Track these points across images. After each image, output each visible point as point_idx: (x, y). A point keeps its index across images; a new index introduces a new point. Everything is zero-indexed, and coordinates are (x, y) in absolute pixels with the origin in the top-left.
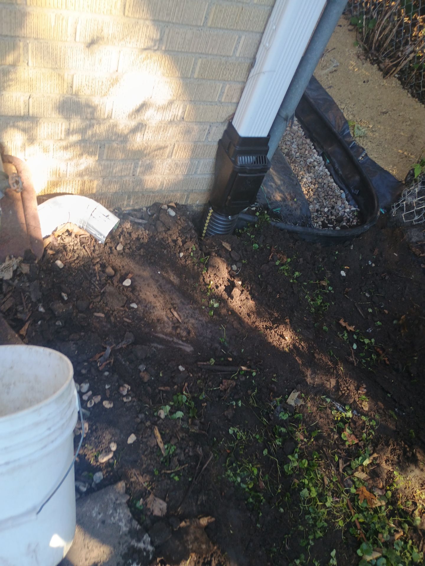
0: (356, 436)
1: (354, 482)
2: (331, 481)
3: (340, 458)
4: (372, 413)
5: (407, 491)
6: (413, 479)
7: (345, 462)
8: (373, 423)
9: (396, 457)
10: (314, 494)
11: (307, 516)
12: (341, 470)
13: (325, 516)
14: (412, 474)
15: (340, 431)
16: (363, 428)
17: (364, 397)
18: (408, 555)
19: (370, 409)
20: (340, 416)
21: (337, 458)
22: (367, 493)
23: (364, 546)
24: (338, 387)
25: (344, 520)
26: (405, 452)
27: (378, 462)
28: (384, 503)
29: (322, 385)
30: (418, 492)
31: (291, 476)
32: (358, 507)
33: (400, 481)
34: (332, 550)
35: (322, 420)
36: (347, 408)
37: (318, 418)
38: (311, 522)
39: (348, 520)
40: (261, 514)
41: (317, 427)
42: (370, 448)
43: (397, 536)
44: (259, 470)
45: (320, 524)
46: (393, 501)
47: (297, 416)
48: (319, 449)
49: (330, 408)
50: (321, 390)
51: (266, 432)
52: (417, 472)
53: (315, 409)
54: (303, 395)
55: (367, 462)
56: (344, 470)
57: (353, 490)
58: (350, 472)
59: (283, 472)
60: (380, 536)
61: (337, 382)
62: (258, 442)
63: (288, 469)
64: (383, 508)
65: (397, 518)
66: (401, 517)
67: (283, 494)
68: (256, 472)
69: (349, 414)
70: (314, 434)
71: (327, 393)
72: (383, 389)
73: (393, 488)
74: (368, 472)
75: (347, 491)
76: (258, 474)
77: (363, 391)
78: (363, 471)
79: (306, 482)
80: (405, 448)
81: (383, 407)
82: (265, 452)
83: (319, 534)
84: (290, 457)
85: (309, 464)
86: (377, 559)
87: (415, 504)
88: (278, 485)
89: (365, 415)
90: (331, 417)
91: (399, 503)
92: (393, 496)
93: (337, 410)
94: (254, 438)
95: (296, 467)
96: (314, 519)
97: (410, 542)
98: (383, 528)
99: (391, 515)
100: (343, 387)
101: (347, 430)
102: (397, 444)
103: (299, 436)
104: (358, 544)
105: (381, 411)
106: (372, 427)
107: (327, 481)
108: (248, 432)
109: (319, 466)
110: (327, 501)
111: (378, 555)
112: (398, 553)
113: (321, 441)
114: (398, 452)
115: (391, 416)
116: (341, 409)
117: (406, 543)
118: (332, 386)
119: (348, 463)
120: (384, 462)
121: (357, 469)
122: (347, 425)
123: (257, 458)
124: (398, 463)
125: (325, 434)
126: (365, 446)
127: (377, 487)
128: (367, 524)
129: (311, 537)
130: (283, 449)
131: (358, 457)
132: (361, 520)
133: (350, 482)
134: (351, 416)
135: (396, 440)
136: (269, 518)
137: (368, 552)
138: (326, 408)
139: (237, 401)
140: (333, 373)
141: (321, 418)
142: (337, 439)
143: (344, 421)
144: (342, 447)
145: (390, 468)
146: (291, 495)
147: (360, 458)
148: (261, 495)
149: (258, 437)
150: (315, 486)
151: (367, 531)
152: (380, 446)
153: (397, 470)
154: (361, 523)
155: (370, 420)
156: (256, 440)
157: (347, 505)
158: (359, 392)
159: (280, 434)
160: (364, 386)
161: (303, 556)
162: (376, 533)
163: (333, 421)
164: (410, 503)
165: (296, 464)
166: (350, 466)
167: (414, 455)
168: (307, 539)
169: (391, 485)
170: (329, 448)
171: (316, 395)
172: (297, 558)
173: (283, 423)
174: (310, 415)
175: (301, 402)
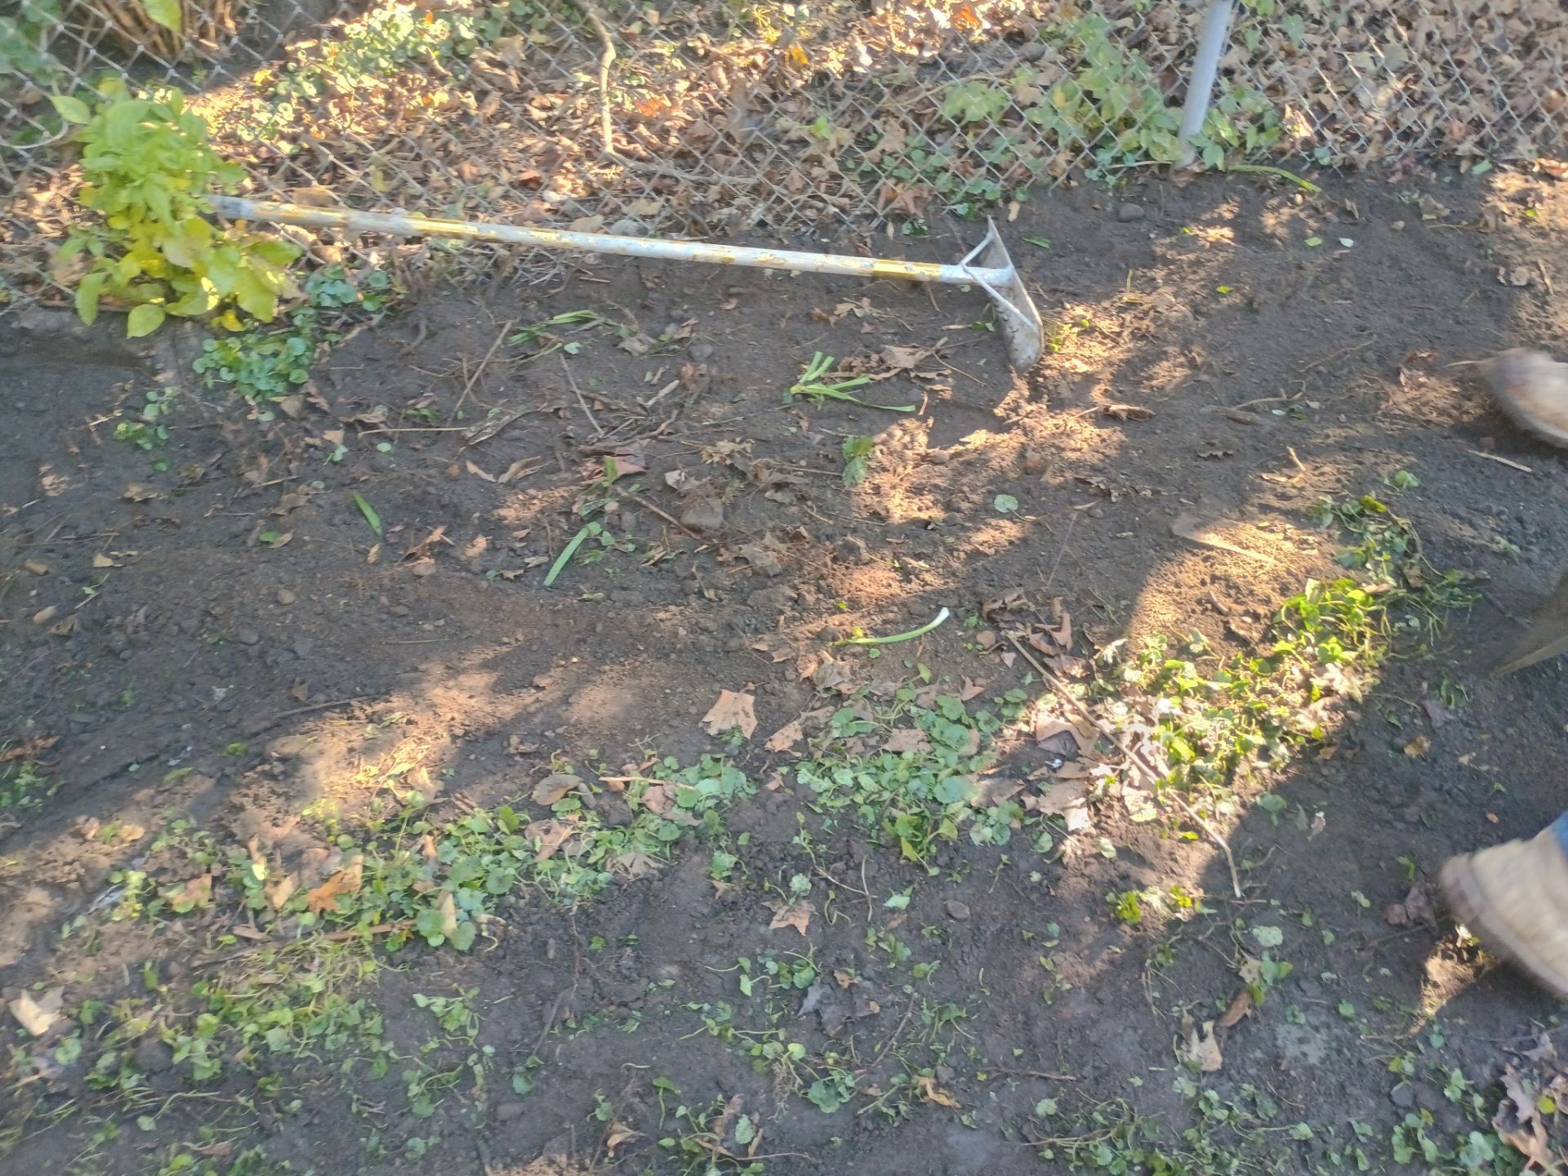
0: (194, 877)
1: (293, 913)
2: (274, 965)
3: (230, 931)
4: (155, 820)
5: (351, 799)
6: (333, 778)
7: (244, 919)
8: (180, 826)
9: (273, 800)
10: (286, 1016)
11: (329, 1045)
12: (258, 936)
13: (340, 999)
14: (322, 776)
15: (168, 912)
16: (183, 855)
17: (108, 830)
18: (471, 839)
19: (145, 822)
20: (133, 901)
21: (228, 939)
22: (327, 889)
23: (424, 927)
24: (57, 888)
25: (366, 957)
26: (273, 777)
27: (270, 843)
28: (360, 858)
29: (32, 926)
30: (361, 777)
31: (224, 1066)
32: (349, 918)
33: (323, 807)
34: (413, 1002)
35: (124, 952)
36: (117, 878)
37: (114, 960)
38: (343, 1037)
39: (368, 949)
40: (287, 1164)
41: (136, 969)
42: (234, 852)
43: (430, 850)
44: (182, 1150)
45: (353, 1018)
46: (363, 837)
47: (87, 1017)
48: (191, 976)
49: (104, 922)
50: (45, 935)
51: (96, 1111)
52: (320, 764)
53: (89, 963)
54: (38, 985)
55: (260, 870)
56: (261, 929)
57: (308, 919)
58: (268, 916)
59: (212, 1084)
60: (418, 887)
61: (43, 884)
62: (114, 1141)
63: (205, 1069)
64: (370, 862)
65: (398, 838)
66: (397, 829)
67: (259, 1095)
68: (185, 1160)
69: (136, 878)
70: (152, 981)
71: (57, 921)
72: (114, 776)
73: (336, 828)
74: (282, 872)
75: (307, 934)
76: (195, 1154)
77: (93, 828)
78: (277, 883)
79: (252, 1028)
80: (264, 772)
81: (151, 791)
82: (146, 1123)
83: (375, 1024)
84: (178, 1058)
85: (215, 1013)
86: (458, 906)
87: (383, 792)
88: (235, 1104)
89: (154, 840)
90: (128, 925)
91: (370, 824)
92: (352, 834)
93: (114, 905)
94: (100, 1146)
95: (209, 1048)
96: (341, 1027)
97: (450, 827)
98: (405, 875)
99: (387, 846)
100: (61, 874)
101: (171, 894)
102: (248, 787)
103: (139, 1024)
104: (417, 939)
105: (159, 799)
106: (190, 832)
107: (269, 977)
108: (77, 1165)
109: (229, 986)
110: (308, 988)
111: (449, 902)
112: (462, 859)
113: (174, 968)
114: (264, 791)
115: (181, 780)
116: (116, 896)
117: (448, 836)
118: (47, 902)
119: (250, 914)
120: (277, 830)
121: (268, 898)
122: (161, 890)
123: (152, 1150)
124: (288, 798)
125: (163, 953)
126: (225, 864)
127: (321, 862)
128: (390, 905)
129: (376, 1045)
130: (153, 1073)
131: (244, 887)
132: (376, 918)
133: (290, 922)
134: (142, 875)
135: (238, 786)
136: (300, 1142)
137: (438, 921)
138: (98, 934)
140: (15, 893)
141: (116, 953)
142: (186, 925)
143: (148, 895)
144: (207, 919)
145: (293, 820)
146: (269, 1073)
147: (247, 882)
148: (245, 1154)
149: (100, 1137)
150: (269, 1006)
151: (400, 914)
152: (235, 828)
153: (303, 807)
154: (383, 919)
155: (170, 831)
156: (110, 1143)
157: (337, 941)
158: (90, 836)
159: (113, 1072)
160: (82, 819)
161: (407, 1075)
162: (410, 892)
163: (138, 923)
164: (377, 801)
165: (201, 1046)
166: (257, 913)
167: (283, 760)
168: (375, 1055)
169: (329, 830)
170: (197, 952)
171: (54, 951)
172: (406, 1090)
173: (88, 1059)
174: (100, 979)
175: (54, 996)
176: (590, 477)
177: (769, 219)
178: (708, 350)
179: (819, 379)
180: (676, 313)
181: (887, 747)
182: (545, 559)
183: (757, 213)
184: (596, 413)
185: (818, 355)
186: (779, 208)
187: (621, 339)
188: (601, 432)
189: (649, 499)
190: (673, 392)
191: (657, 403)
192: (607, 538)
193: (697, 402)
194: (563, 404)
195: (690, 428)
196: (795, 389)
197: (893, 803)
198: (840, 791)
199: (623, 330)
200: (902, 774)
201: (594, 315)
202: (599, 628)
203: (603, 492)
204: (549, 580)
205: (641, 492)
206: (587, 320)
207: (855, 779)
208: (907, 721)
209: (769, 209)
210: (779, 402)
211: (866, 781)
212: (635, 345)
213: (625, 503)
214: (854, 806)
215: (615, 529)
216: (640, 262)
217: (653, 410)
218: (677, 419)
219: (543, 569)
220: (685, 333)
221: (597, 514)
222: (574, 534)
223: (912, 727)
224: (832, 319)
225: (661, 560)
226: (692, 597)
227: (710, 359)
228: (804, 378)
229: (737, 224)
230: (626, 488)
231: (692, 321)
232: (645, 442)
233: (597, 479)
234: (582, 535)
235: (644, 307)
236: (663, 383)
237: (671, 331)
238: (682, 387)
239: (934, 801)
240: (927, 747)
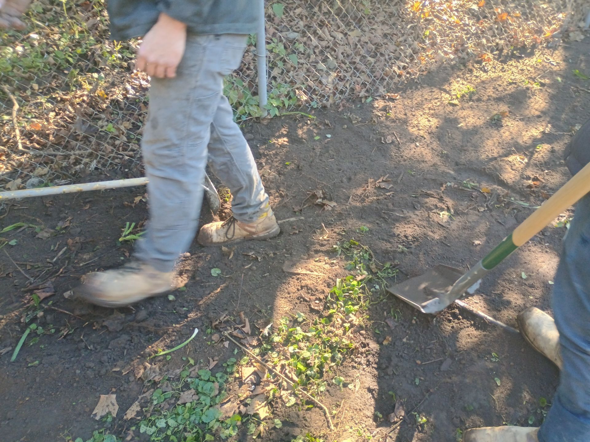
176: (28, 303)
177: (100, 166)
178: (79, 230)
179: (130, 233)
180: (62, 215)
181: (179, 403)
182: (10, 348)
183: (94, 165)
184: (27, 271)
185: (128, 223)
186: (102, 161)
187: (37, 233)
188: (32, 280)
189: (57, 306)
190: (65, 253)
191: (57, 259)
192: (40, 330)
193: (76, 255)
194: (11, 270)
195: (74, 268)
196: (120, 240)
197: (185, 430)
198: (160, 431)
199: (37, 228)
200: (187, 414)
201: (23, 224)
203: (35, 309)
204: (14, 357)
205: (53, 304)
207: (166, 423)
208: (187, 386)
209: (99, 162)
210: (115, 247)
211: (171, 422)
212: (44, 235)
213: (46, 311)
214: (167, 437)
215: (44, 324)
217: (56, 263)
218: (68, 264)
219: (10, 353)
220: (67, 224)
221: (34, 320)
222: (23, 332)
223: (189, 389)
224: (133, 205)
225: (67, 335)
226: (82, 351)
227: (80, 234)
228: (124, 234)
229: (85, 172)
230: (46, 304)
231: (70, 218)
232: (54, 279)
233: (32, 303)
234: (27, 332)
235: (47, 215)
236: (59, 250)
237: (61, 225)
238: (69, 250)
239: (203, 422)
240: (196, 397)
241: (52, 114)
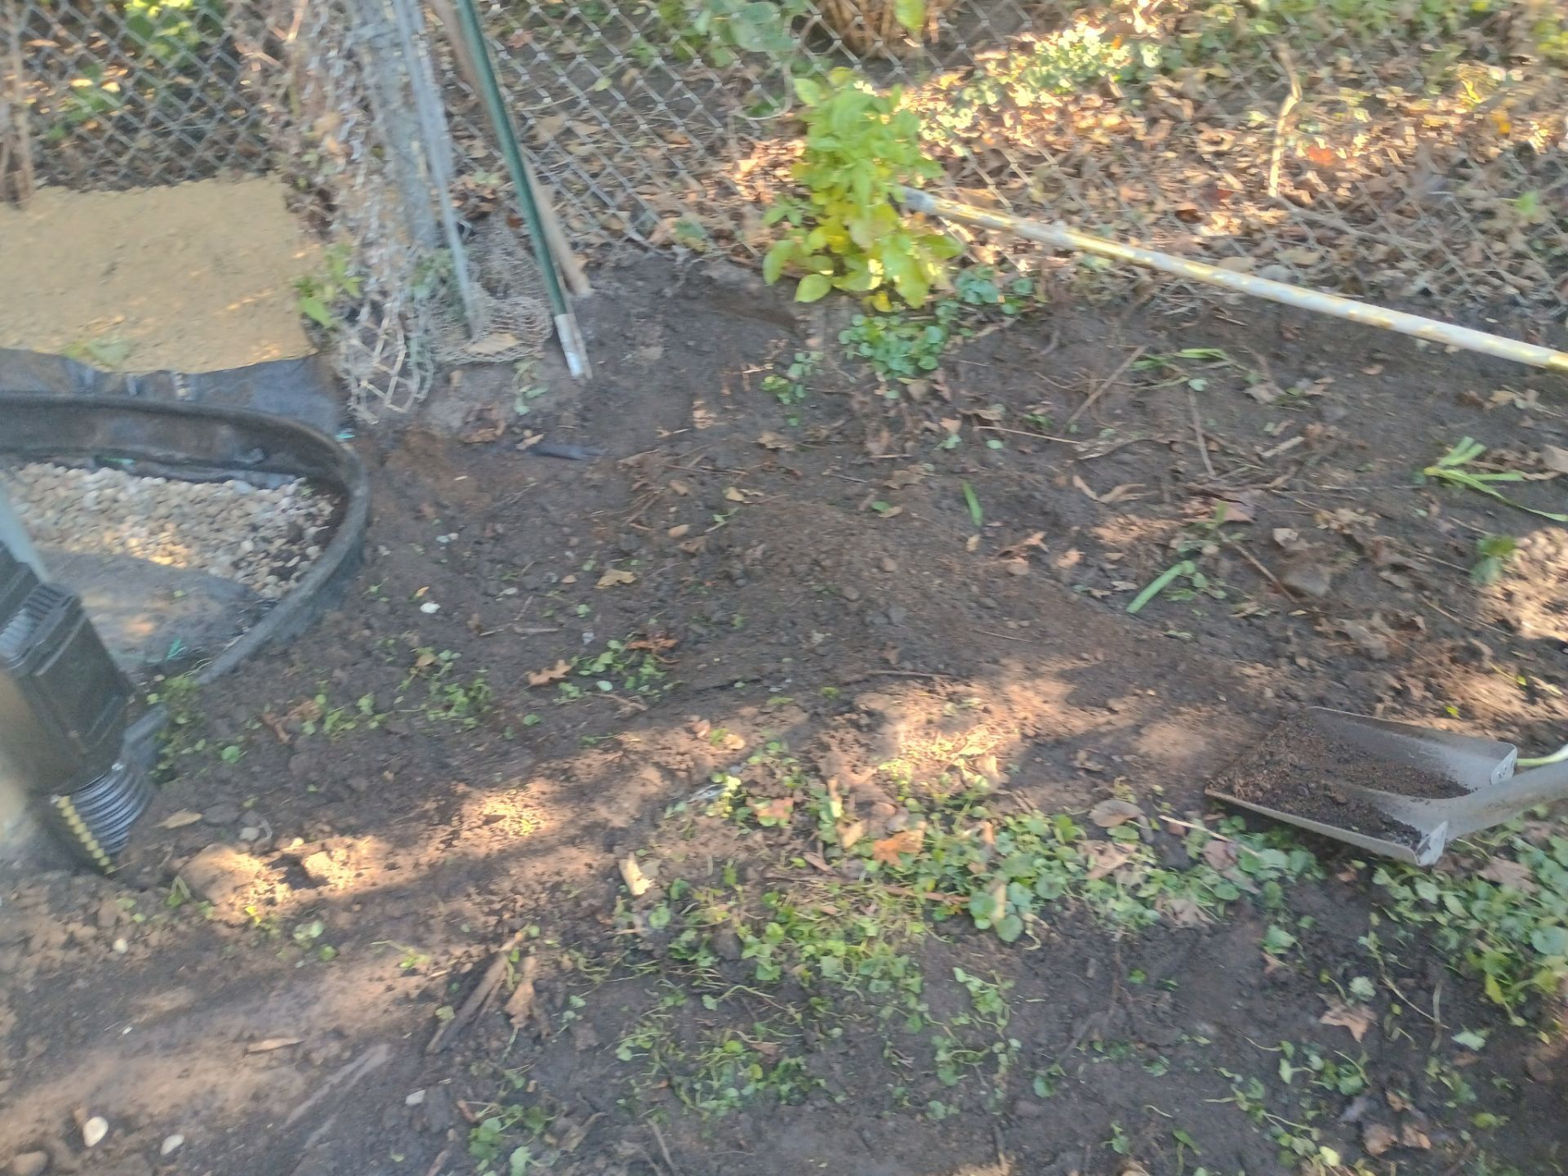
0: (780, 797)
1: (858, 856)
2: (834, 899)
3: (801, 855)
4: (754, 736)
5: (923, 766)
6: (912, 743)
7: (814, 849)
8: (774, 748)
9: (856, 748)
10: (840, 947)
11: (873, 988)
12: (825, 868)
13: (891, 950)
14: (901, 738)
15: (753, 822)
16: (772, 774)
17: (715, 733)
18: (1027, 838)
19: (746, 736)
20: (725, 802)
21: (798, 861)
22: (890, 844)
23: (975, 908)
24: (668, 772)
25: (915, 918)
26: (858, 727)
27: (847, 786)
28: (923, 824)
29: (645, 799)
30: (935, 748)
31: (783, 974)
32: (905, 877)
33: (900, 768)
34: (953, 975)
35: (712, 845)
36: (717, 779)
37: (702, 850)
38: (886, 985)
39: (918, 911)
40: (822, 1082)
41: (720, 863)
42: (815, 785)
43: (988, 836)
44: (735, 1037)
45: (898, 971)
46: (929, 808)
47: (674, 894)
48: (764, 885)
49: (700, 814)
50: (653, 810)
51: (670, 977)
52: (902, 727)
53: (682, 845)
54: (641, 852)
55: (837, 808)
56: (828, 861)
57: (872, 866)
58: (836, 852)
59: (770, 987)
60: (972, 867)
61: (657, 765)
62: (680, 1008)
63: (767, 973)
64: (930, 832)
65: (960, 817)
66: (959, 808)
67: (810, 1012)
68: (735, 1046)
69: (733, 783)
70: (731, 878)
71: (666, 802)
72: (722, 688)
73: (907, 790)
74: (853, 816)
75: (868, 880)
76: (744, 1043)
77: (704, 728)
78: (848, 825)
79: (810, 949)
80: (850, 720)
81: (755, 710)
82: (709, 1002)
83: (915, 982)
84: (747, 954)
85: (782, 924)
86: (1008, 898)
87: (952, 769)
88: (784, 1012)
89: (751, 755)
90: (717, 823)
91: (936, 795)
92: (919, 799)
93: (710, 801)
94: (669, 1010)
95: (773, 955)
96: (885, 975)
97: (1009, 820)
98: (962, 853)
99: (948, 821)
100: (673, 761)
101: (760, 807)
102: (836, 729)
103: (717, 913)
104: (967, 916)
105: (760, 719)
106: (782, 756)
107: (829, 908)
108: (648, 1018)
109: (795, 904)
110: (862, 929)
111: (1001, 893)
112: (1017, 854)
113: (751, 873)
114: (849, 737)
115: (780, 708)
116: (713, 793)
117: (1006, 829)
118: (658, 781)
119: (820, 845)
120: (854, 776)
121: (839, 836)
122: (750, 801)
123: (710, 1028)
124: (869, 750)
125: (743, 856)
126: (806, 793)
127: (888, 819)
128: (944, 878)
129: (912, 1003)
130: (723, 960)
131: (819, 818)
132: (930, 885)
133: (856, 863)
134: (738, 782)
135: (827, 726)
136: (837, 1067)
137: (990, 906)
138: (694, 823)
139: (567, 1005)
140: (634, 766)
141: (705, 844)
142: (766, 838)
143: (739, 802)
144: (783, 839)
145: (871, 771)
146: (819, 995)
147: (824, 816)
148: (786, 1060)
149: (669, 1001)
150: (827, 934)
151: (953, 888)
152: (822, 764)
153: (880, 762)
154: (936, 889)
155: (765, 750)
156: (676, 1009)
157: (891, 895)
158: (701, 734)
159: (693, 948)
160: (695, 718)
161: (937, 1040)
162: (965, 871)
163: (725, 823)
164: (946, 776)
165: (768, 949)
166: (826, 845)
167: (870, 713)
168: (911, 1011)
169: (900, 788)
170: (771, 865)
171: (657, 826)
172: (934, 1053)
173: (674, 930)
174: (689, 862)
175: (653, 864)
176: (1194, 516)
177: (1433, 288)
178: (1341, 412)
179: (1462, 466)
180: (1312, 368)
181: (1483, 874)
182: (1132, 586)
183: (1422, 281)
184: (1210, 452)
185: (1468, 440)
186: (1448, 279)
187: (1248, 384)
188: (1212, 473)
189: (1249, 549)
190: (1295, 449)
191: (1276, 456)
192: (1200, 580)
193: (1319, 463)
194: (1178, 437)
195: (1307, 488)
196: (1431, 471)
197: (1481, 935)
198: (1420, 905)
199: (1253, 375)
200: (1498, 907)
201: (1224, 355)
202: (1182, 667)
203: (1204, 533)
204: (1135, 606)
205: (1244, 542)
206: (1212, 359)
207: (1440, 897)
208: (1511, 852)
209: (1436, 279)
210: (1410, 481)
211: (1452, 902)
212: (1262, 393)
213: (1226, 549)
214: (1435, 925)
215: (1209, 572)
216: (1282, 309)
217: (1270, 462)
218: (1296, 475)
219: (1129, 596)
220: (1317, 390)
221: (1194, 554)
222: (1167, 568)
223: (1515, 860)
224: (1488, 406)
225: (1253, 616)
226: (1283, 661)
227: (1341, 422)
228: (1444, 461)
229: (1399, 288)
230: (1228, 534)
231: (1329, 380)
232: (1258, 493)
233: (1202, 519)
234: (1175, 571)
235: (1277, 356)
236: (1284, 437)
237: (1303, 386)
238: (1306, 445)
239: (1530, 946)
240: (1531, 887)
241: (1360, 140)
